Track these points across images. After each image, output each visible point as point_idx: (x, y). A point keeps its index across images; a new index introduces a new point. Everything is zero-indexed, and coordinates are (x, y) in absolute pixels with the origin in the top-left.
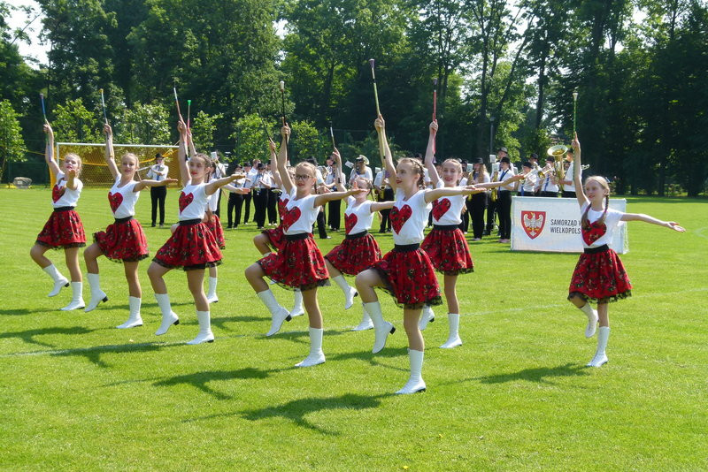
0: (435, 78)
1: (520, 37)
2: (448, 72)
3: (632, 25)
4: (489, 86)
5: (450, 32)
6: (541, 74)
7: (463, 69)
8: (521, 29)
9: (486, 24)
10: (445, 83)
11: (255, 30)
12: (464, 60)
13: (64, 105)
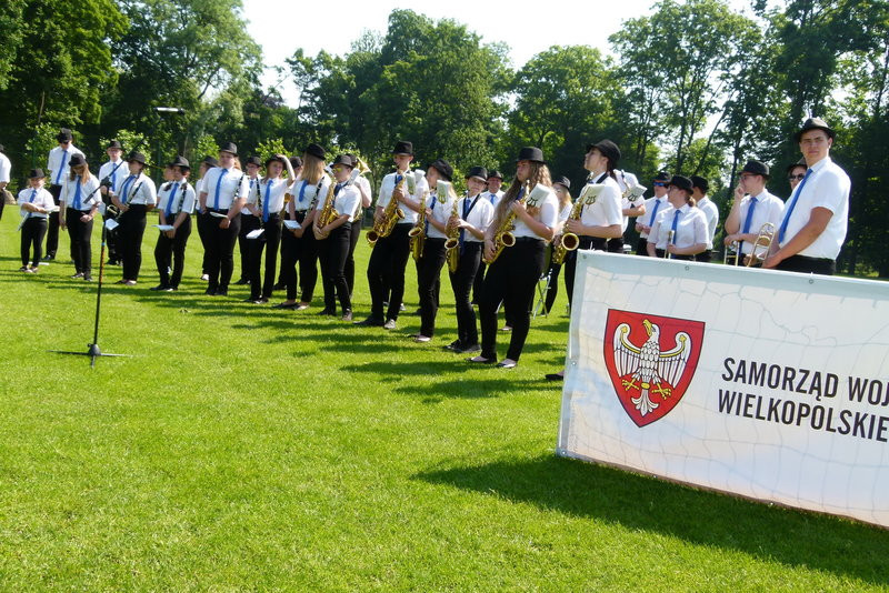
0: (634, 147)
1: (719, 111)
2: (647, 142)
3: (833, 103)
4: (684, 157)
5: (651, 105)
6: (737, 147)
7: (662, 141)
8: (720, 103)
9: (686, 97)
10: (644, 152)
11: (467, 91)
12: (662, 132)
13: (265, 144)
